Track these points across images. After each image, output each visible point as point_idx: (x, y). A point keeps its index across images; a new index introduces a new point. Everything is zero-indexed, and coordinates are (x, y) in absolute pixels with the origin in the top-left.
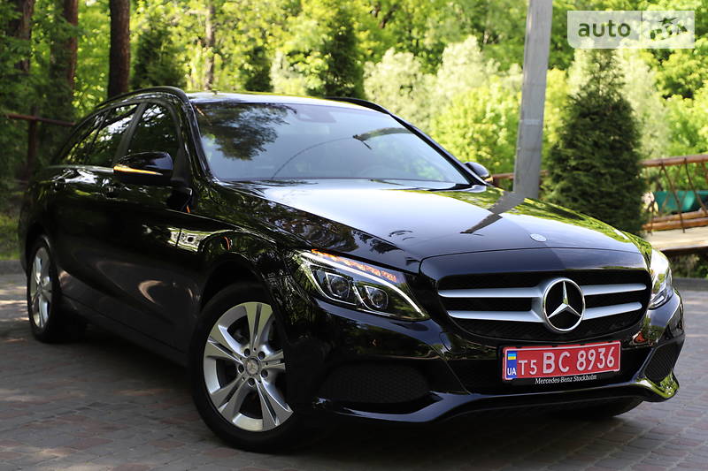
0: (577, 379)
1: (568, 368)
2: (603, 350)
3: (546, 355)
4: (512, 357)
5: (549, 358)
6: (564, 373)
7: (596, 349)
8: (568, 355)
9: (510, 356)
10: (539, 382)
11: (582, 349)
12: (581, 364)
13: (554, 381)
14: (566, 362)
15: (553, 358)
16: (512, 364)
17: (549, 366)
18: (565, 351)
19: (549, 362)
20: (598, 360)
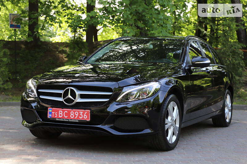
0: (70, 121)
1: (67, 116)
2: (82, 113)
3: (60, 111)
4: (50, 111)
5: (61, 112)
6: (65, 118)
7: (79, 112)
8: (67, 112)
9: (50, 110)
10: (57, 119)
11: (72, 111)
12: (72, 116)
13: (62, 120)
14: (66, 114)
15: (62, 113)
16: (50, 113)
17: (61, 115)
18: (66, 110)
19: (60, 114)
20: (79, 115)
